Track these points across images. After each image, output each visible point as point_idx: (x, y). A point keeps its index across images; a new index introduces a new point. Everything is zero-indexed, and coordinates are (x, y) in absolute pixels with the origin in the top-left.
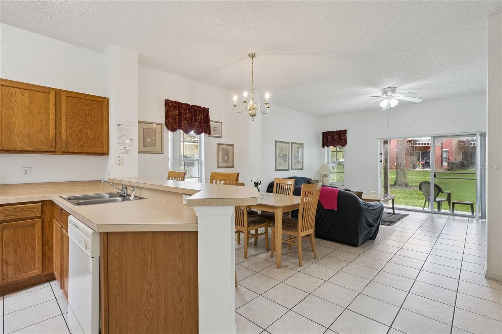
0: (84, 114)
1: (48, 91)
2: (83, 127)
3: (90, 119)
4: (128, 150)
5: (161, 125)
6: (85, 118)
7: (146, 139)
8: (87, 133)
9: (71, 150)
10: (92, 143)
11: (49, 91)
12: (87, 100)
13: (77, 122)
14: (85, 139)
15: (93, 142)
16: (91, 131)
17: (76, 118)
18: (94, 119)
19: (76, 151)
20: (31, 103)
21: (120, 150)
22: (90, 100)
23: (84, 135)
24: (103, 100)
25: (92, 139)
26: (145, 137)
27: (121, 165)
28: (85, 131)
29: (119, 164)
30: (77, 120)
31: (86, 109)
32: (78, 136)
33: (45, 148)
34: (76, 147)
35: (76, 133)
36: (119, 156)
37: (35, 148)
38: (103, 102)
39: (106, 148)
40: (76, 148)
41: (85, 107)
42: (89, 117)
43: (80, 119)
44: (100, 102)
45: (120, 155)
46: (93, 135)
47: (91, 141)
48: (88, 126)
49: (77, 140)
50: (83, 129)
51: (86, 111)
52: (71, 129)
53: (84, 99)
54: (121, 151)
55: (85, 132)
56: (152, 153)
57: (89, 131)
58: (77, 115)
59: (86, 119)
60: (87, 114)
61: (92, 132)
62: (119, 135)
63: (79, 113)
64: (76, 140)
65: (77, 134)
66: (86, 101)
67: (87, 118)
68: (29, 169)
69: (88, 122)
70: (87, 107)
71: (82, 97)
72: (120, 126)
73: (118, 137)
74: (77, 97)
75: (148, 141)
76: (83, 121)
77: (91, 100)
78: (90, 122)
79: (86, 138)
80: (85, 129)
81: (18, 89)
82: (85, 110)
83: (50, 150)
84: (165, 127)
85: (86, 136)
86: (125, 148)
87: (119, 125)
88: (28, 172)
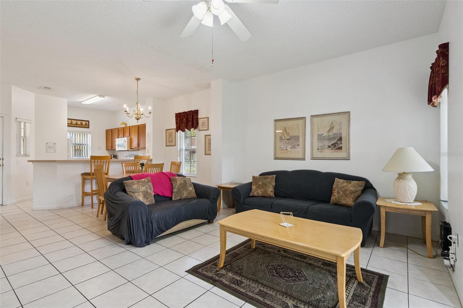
4: (150, 146)
5: (174, 129)
11: (137, 126)
20: (134, 132)
27: (148, 153)
30: (142, 135)
32: (142, 141)
34: (141, 146)
38: (145, 126)
52: (141, 139)
54: (148, 146)
56: (171, 146)
62: (148, 139)
75: (170, 140)
81: (133, 128)
84: (176, 130)
87: (147, 135)
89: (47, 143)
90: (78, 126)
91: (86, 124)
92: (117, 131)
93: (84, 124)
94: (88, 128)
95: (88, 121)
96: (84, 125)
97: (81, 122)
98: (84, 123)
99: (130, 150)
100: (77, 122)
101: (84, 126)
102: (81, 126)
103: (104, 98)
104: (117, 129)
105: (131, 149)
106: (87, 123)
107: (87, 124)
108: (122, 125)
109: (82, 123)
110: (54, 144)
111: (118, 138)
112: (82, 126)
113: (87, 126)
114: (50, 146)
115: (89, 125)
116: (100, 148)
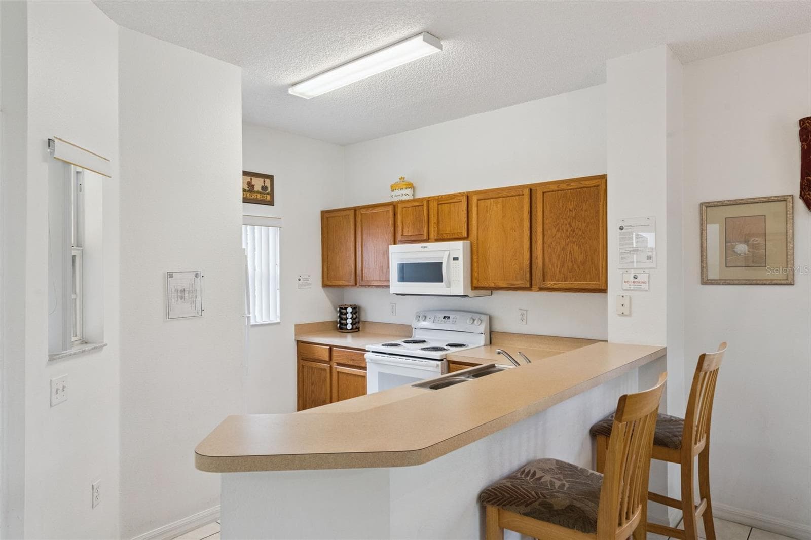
0: (569, 217)
1: (521, 193)
2: (567, 241)
3: (577, 225)
4: (643, 282)
5: (786, 200)
6: (570, 224)
7: (733, 247)
8: (572, 252)
9: (548, 285)
10: (580, 269)
11: (523, 192)
12: (572, 190)
13: (558, 235)
14: (570, 265)
15: (582, 268)
16: (579, 248)
17: (557, 229)
18: (585, 223)
19: (555, 286)
20: (504, 216)
21: (626, 282)
22: (576, 189)
23: (568, 256)
24: (598, 182)
25: (581, 262)
26: (728, 242)
27: (626, 315)
28: (569, 249)
29: (623, 313)
30: (558, 230)
31: (571, 208)
32: (559, 258)
33: (519, 283)
34: (557, 279)
35: (557, 253)
36: (623, 297)
37: (507, 283)
38: (599, 186)
39: (604, 279)
40: (557, 281)
41: (570, 203)
42: (577, 222)
43: (563, 227)
44: (594, 187)
45: (626, 294)
46: (583, 254)
47: (579, 267)
48: (574, 240)
49: (559, 266)
50: (568, 245)
51: (572, 211)
52: (551, 247)
53: (567, 190)
54: (626, 286)
55: (570, 251)
56: (751, 284)
57: (576, 248)
58: (558, 222)
59: (571, 226)
60: (574, 216)
61: (581, 249)
62: (624, 251)
63: (561, 218)
64: (557, 266)
65: (559, 255)
66: (571, 192)
67: (573, 224)
68: (525, 312)
69: (574, 231)
70: (572, 204)
71: (564, 186)
72: (623, 231)
73: (621, 254)
74: (557, 189)
75: (739, 252)
76: (567, 231)
77: (579, 189)
78: (577, 231)
79: (572, 262)
80: (569, 246)
81: (492, 200)
82: (570, 210)
83: (524, 286)
84: (800, 204)
85: (572, 259)
86: (635, 277)
87: (621, 229)
88: (525, 317)
89: (171, 275)
91: (264, 188)
92: (391, 214)
93: (260, 190)
94: (271, 203)
95: (271, 178)
96: (258, 192)
98: (258, 184)
99: (470, 293)
101: (258, 196)
102: (248, 195)
103: (440, 47)
104: (390, 209)
105: (474, 288)
106: (268, 182)
107: (266, 188)
108: (397, 192)
109: (253, 186)
110: (196, 276)
111: (395, 243)
112: (254, 196)
113: (268, 197)
114: (180, 288)
115: (272, 194)
116: (304, 280)
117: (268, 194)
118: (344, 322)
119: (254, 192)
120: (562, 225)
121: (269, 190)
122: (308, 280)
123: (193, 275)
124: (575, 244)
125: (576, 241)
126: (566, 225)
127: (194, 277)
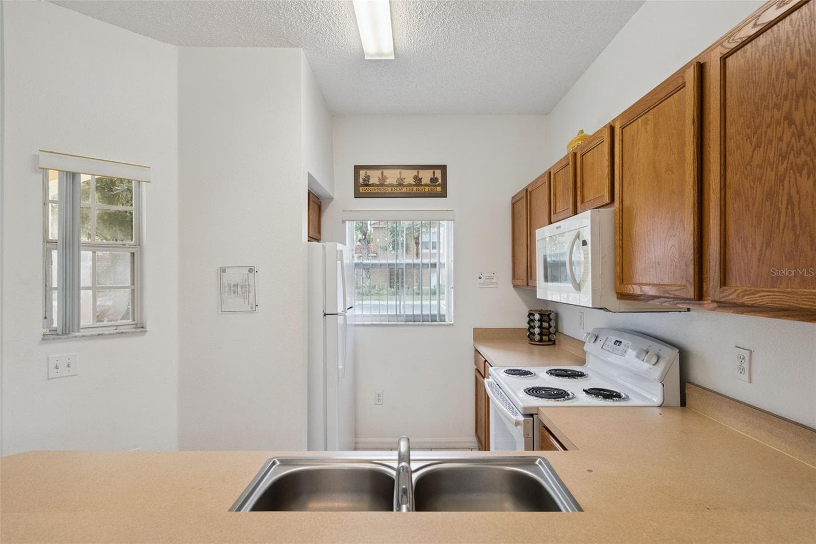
1: (680, 81)
2: (782, 169)
8: (795, 197)
9: (733, 296)
11: (683, 78)
13: (758, 159)
17: (754, 140)
19: (748, 300)
23: (783, 214)
28: (786, 191)
30: (758, 145)
32: (760, 222)
34: (753, 278)
35: (755, 210)
40: (753, 285)
43: (769, 131)
49: (759, 246)
50: (782, 181)
52: (740, 195)
53: (781, 20)
55: (790, 197)
58: (758, 121)
59: (790, 123)
64: (754, 245)
65: (760, 215)
66: (790, 22)
67: (798, 116)
68: (747, 354)
69: (801, 134)
74: (752, 32)
76: (781, 139)
79: (794, 228)
80: (786, 183)
81: (640, 121)
85: (793, 220)
88: (746, 365)
89: (224, 270)
90: (404, 190)
91: (434, 180)
92: (547, 185)
93: (428, 182)
94: (443, 194)
95: (443, 168)
96: (427, 185)
97: (415, 172)
98: (426, 176)
99: (613, 304)
100: (403, 176)
101: (427, 189)
102: (415, 189)
104: (546, 178)
105: (619, 295)
106: (438, 174)
107: (436, 179)
109: (420, 180)
110: (251, 270)
111: (549, 223)
112: (421, 189)
113: (439, 189)
114: (232, 283)
115: (444, 185)
116: (487, 279)
117: (439, 185)
118: (532, 330)
119: (422, 185)
120: (769, 126)
121: (440, 181)
122: (492, 279)
123: (246, 271)
124: (805, 172)
125: (806, 163)
126: (778, 123)
127: (248, 272)
